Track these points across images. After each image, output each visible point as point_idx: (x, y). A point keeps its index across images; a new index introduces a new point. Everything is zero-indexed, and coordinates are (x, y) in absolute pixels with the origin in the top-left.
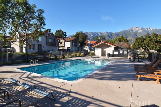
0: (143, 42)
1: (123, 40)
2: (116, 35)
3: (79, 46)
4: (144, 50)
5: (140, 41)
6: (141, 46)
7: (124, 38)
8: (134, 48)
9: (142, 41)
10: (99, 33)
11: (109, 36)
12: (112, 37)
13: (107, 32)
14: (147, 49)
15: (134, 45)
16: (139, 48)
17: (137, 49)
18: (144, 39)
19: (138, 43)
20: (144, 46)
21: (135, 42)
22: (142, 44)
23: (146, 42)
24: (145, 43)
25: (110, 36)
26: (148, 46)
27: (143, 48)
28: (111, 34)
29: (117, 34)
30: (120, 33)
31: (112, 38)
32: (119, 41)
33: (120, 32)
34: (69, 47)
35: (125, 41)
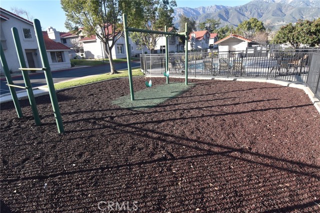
0: (292, 32)
1: (255, 26)
3: (178, 44)
4: (292, 44)
5: (287, 31)
6: (288, 39)
7: (258, 21)
8: (277, 43)
9: (290, 32)
14: (297, 43)
15: (278, 37)
16: (285, 42)
17: (281, 43)
18: (293, 28)
19: (284, 34)
20: (292, 38)
21: (280, 33)
22: (289, 35)
23: (295, 33)
24: (293, 35)
26: (298, 38)
27: (290, 42)
32: (248, 29)
34: (164, 46)
35: (259, 28)
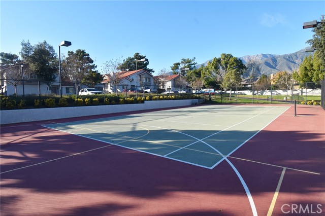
2: (285, 60)
10: (245, 57)
11: (267, 64)
12: (276, 66)
13: (265, 56)
25: (272, 63)
28: (274, 59)
29: (289, 57)
30: (296, 55)
31: (274, 68)
33: (296, 53)
